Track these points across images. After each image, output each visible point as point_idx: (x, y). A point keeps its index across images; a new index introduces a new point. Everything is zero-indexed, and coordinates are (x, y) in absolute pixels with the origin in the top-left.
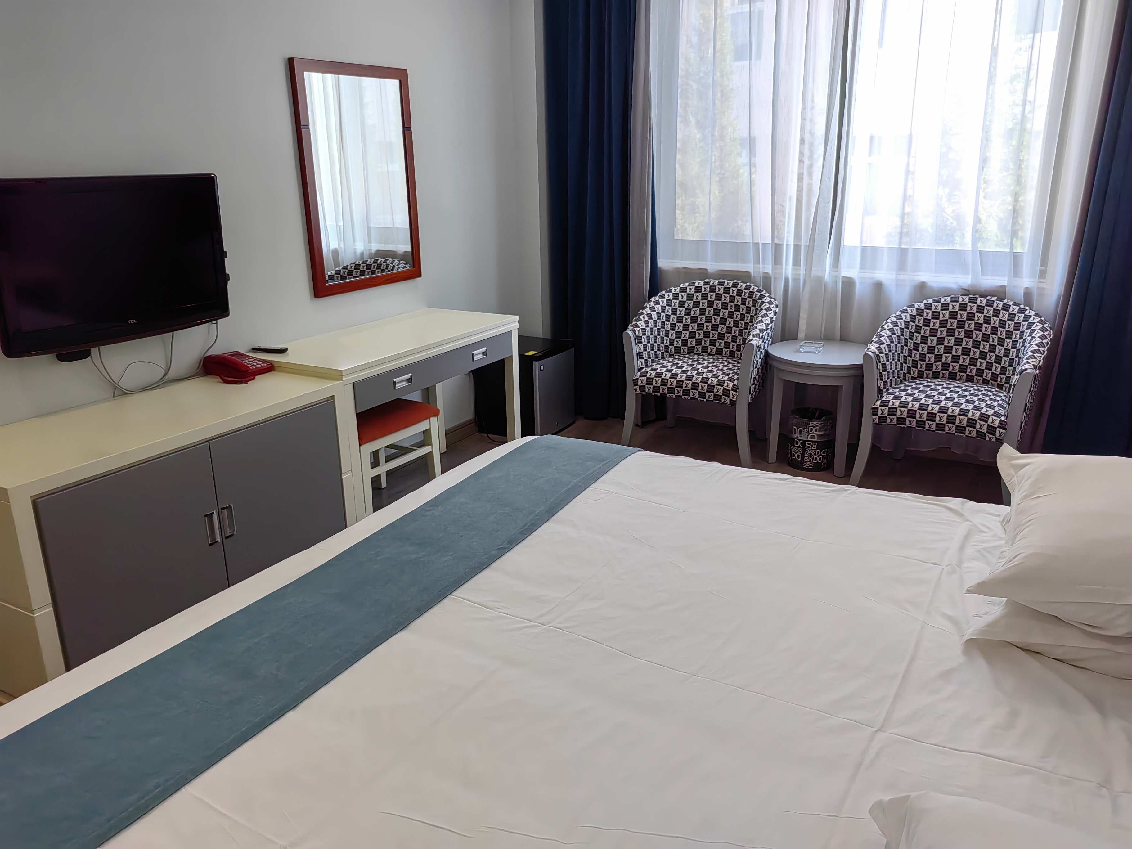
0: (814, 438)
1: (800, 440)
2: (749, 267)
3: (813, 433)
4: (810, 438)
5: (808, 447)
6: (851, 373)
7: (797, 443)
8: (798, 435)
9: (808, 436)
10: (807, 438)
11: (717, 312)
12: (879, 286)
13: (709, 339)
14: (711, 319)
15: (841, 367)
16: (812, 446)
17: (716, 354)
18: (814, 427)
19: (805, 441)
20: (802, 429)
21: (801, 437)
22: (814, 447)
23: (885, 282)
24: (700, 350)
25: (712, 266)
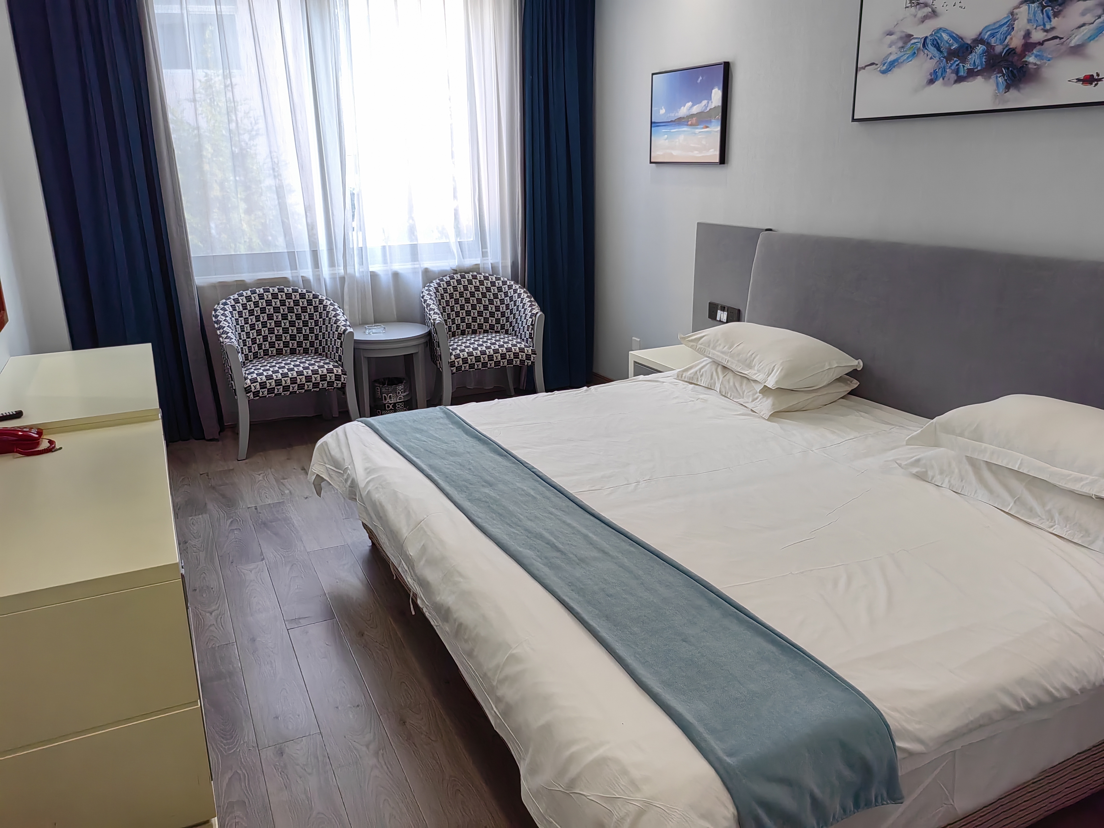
0: (402, 399)
1: (391, 404)
2: (287, 274)
3: (400, 395)
4: (399, 399)
5: (398, 407)
6: (423, 341)
7: (388, 407)
8: (388, 400)
9: (397, 398)
10: (397, 400)
11: (270, 317)
12: (396, 275)
13: (268, 342)
14: (267, 324)
15: (413, 338)
16: (401, 406)
17: (277, 354)
18: (400, 390)
19: (395, 404)
20: (391, 394)
21: (391, 401)
22: (402, 407)
23: (400, 271)
24: (262, 354)
25: (248, 277)
